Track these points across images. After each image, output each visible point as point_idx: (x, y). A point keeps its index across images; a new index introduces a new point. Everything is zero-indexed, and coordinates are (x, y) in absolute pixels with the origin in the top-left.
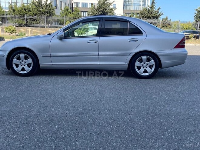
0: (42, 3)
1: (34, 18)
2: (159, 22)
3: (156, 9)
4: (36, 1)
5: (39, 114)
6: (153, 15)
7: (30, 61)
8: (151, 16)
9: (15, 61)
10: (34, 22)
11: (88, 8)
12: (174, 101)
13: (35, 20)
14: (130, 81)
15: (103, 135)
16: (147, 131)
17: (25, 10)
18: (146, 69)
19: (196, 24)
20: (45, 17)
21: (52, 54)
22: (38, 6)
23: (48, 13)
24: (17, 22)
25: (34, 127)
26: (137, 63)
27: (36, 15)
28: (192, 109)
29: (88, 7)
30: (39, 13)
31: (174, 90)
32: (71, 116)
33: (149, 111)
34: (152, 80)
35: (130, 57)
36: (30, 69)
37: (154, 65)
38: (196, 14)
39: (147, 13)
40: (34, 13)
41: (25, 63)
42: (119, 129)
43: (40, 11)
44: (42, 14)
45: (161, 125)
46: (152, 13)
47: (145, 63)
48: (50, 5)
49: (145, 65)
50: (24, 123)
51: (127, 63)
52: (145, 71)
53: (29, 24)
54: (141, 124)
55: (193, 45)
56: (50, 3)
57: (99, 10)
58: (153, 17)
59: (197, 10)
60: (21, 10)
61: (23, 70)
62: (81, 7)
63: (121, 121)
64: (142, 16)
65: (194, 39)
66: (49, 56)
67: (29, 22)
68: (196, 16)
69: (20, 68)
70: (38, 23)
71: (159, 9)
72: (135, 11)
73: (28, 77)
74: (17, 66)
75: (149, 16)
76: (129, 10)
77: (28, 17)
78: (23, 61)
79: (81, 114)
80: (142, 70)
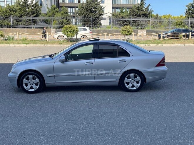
0: (28, 3)
1: (20, 19)
2: (149, 19)
3: (146, 6)
4: (22, 1)
5: (57, 129)
6: (143, 13)
7: (37, 80)
8: (141, 14)
9: (25, 81)
10: (21, 23)
11: (75, 4)
12: (154, 113)
13: (21, 21)
14: (121, 95)
15: (104, 142)
16: (132, 138)
17: (11, 11)
18: (134, 84)
19: (187, 20)
20: (31, 18)
21: (56, 74)
22: (24, 6)
23: (34, 13)
24: (2, 23)
25: (57, 138)
26: (126, 80)
27: (22, 15)
28: (166, 120)
29: (75, 2)
30: (25, 14)
31: (155, 103)
32: (80, 129)
33: (134, 123)
34: (139, 93)
35: (120, 75)
36: (38, 87)
37: (140, 80)
38: (186, 10)
39: (137, 11)
40: (19, 14)
41: (33, 82)
42: (114, 138)
43: (26, 12)
44: (28, 14)
45: (142, 133)
46: (141, 11)
47: (132, 79)
48: (36, 5)
49: (132, 81)
50: (49, 136)
51: (118, 80)
52: (133, 86)
53: (15, 25)
54: (129, 134)
55: (182, 45)
56: (36, 3)
57: (87, 9)
58: (143, 15)
59: (187, 6)
60: (6, 11)
61: (32, 88)
62: (67, 2)
63: (115, 131)
64: (132, 14)
65: (185, 38)
66: (53, 76)
67: (15, 23)
68: (187, 12)
69: (29, 86)
70: (25, 24)
71: (149, 6)
72: (125, 6)
73: (36, 94)
74: (26, 85)
75: (139, 14)
76: (118, 5)
77: (13, 18)
78: (31, 81)
79: (87, 127)
80: (130, 85)
